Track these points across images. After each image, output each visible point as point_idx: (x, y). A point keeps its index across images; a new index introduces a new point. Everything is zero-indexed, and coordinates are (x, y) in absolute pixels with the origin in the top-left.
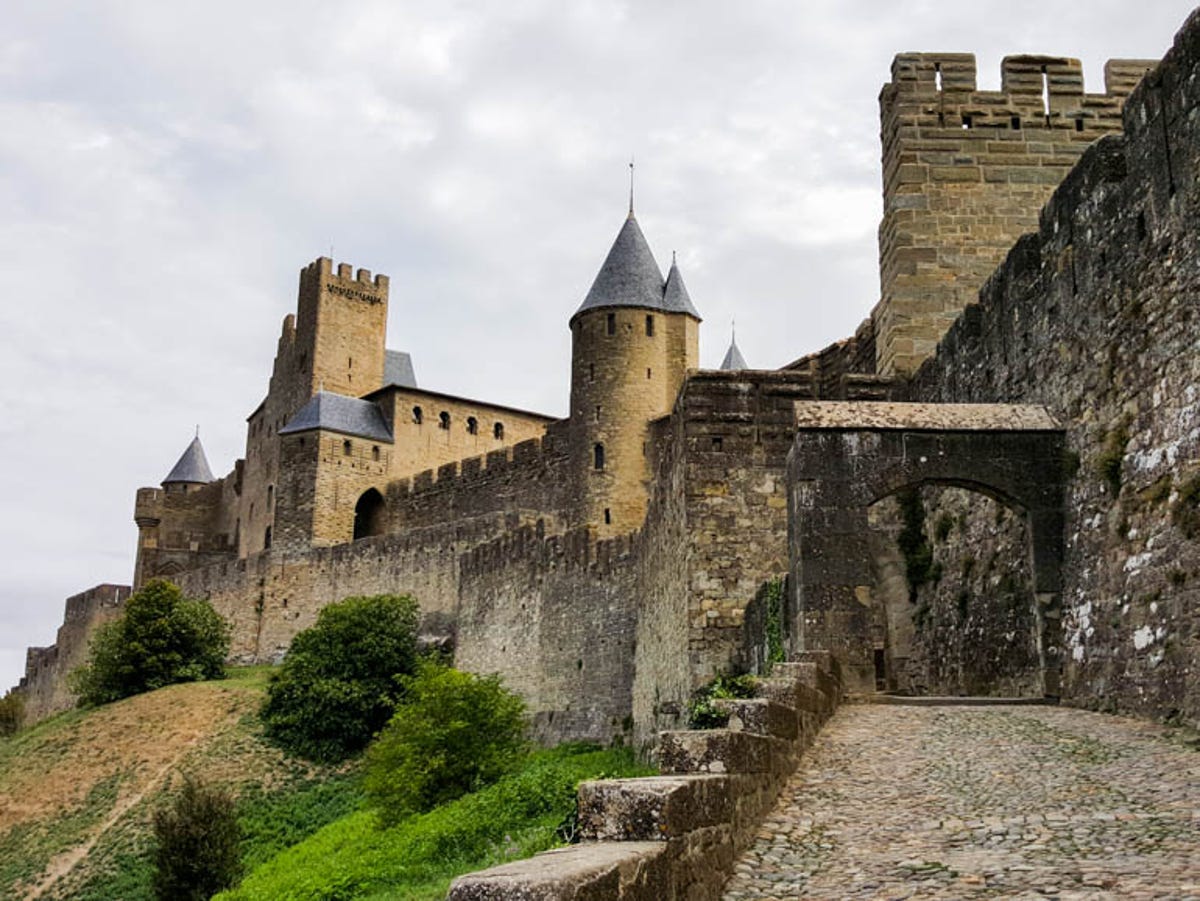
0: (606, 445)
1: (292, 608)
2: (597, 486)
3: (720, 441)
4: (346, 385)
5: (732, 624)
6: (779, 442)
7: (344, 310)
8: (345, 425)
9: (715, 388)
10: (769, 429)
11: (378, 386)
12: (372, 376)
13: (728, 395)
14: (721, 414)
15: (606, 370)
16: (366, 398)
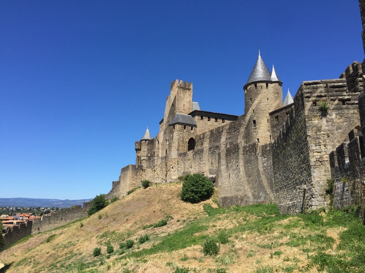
0: (256, 121)
1: (174, 169)
2: (255, 132)
3: (315, 103)
4: (183, 111)
5: (325, 160)
6: (337, 102)
7: (182, 92)
8: (184, 121)
9: (313, 86)
10: (332, 98)
11: (191, 111)
12: (189, 109)
13: (318, 88)
14: (316, 94)
15: (255, 100)
16: (189, 114)
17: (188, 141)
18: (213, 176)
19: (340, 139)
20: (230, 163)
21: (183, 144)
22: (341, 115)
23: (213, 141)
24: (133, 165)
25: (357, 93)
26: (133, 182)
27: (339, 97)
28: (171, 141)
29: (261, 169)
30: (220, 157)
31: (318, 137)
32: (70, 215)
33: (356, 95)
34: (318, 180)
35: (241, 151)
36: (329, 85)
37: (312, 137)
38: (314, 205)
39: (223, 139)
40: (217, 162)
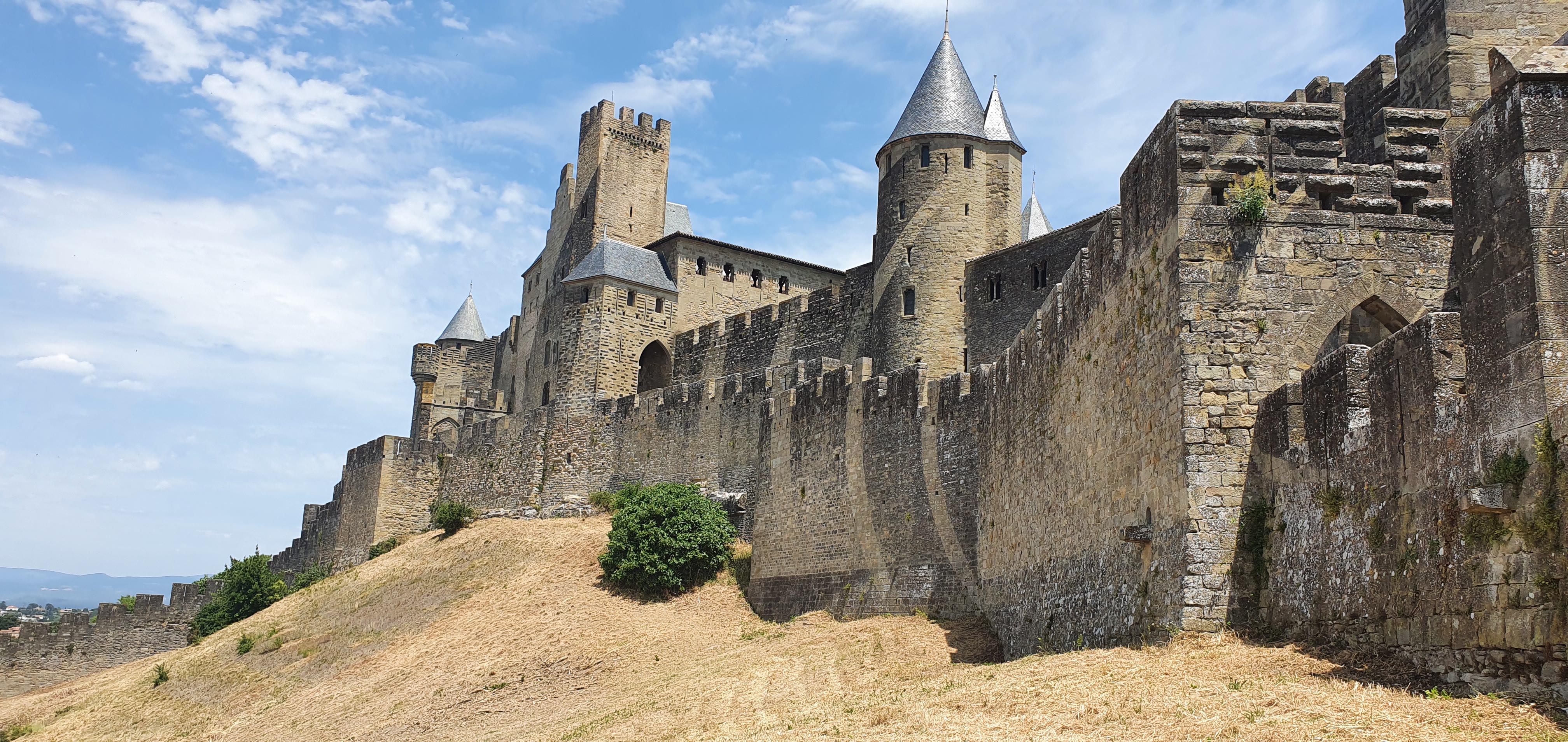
0: (917, 289)
1: (577, 463)
2: (907, 334)
3: (1217, 191)
4: (627, 235)
5: (1241, 424)
6: (1300, 194)
7: (625, 156)
8: (629, 274)
9: (1214, 124)
10: (1285, 176)
11: (658, 237)
12: (652, 227)
13: (1231, 133)
14: (1222, 157)
15: (919, 207)
16: (649, 247)
17: (638, 352)
18: (732, 494)
19: (1303, 345)
20: (808, 444)
21: (620, 366)
22: (1312, 249)
23: (742, 360)
24: (399, 439)
25: (1378, 166)
26: (394, 507)
27: (1310, 177)
28: (572, 349)
29: (932, 474)
30: (769, 421)
31: (1223, 329)
32: (111, 634)
33: (1373, 172)
34: (1211, 501)
35: (855, 400)
36: (1275, 122)
37: (1200, 329)
38: (1191, 602)
39: (781, 354)
40: (756, 441)
